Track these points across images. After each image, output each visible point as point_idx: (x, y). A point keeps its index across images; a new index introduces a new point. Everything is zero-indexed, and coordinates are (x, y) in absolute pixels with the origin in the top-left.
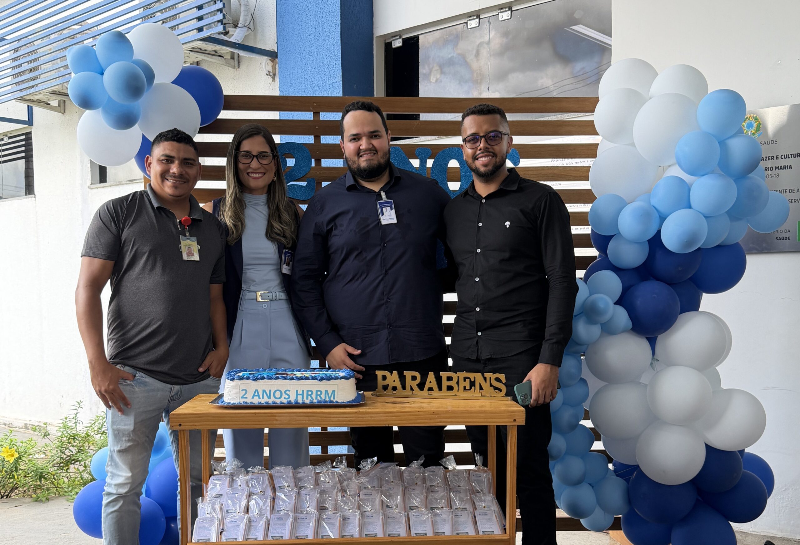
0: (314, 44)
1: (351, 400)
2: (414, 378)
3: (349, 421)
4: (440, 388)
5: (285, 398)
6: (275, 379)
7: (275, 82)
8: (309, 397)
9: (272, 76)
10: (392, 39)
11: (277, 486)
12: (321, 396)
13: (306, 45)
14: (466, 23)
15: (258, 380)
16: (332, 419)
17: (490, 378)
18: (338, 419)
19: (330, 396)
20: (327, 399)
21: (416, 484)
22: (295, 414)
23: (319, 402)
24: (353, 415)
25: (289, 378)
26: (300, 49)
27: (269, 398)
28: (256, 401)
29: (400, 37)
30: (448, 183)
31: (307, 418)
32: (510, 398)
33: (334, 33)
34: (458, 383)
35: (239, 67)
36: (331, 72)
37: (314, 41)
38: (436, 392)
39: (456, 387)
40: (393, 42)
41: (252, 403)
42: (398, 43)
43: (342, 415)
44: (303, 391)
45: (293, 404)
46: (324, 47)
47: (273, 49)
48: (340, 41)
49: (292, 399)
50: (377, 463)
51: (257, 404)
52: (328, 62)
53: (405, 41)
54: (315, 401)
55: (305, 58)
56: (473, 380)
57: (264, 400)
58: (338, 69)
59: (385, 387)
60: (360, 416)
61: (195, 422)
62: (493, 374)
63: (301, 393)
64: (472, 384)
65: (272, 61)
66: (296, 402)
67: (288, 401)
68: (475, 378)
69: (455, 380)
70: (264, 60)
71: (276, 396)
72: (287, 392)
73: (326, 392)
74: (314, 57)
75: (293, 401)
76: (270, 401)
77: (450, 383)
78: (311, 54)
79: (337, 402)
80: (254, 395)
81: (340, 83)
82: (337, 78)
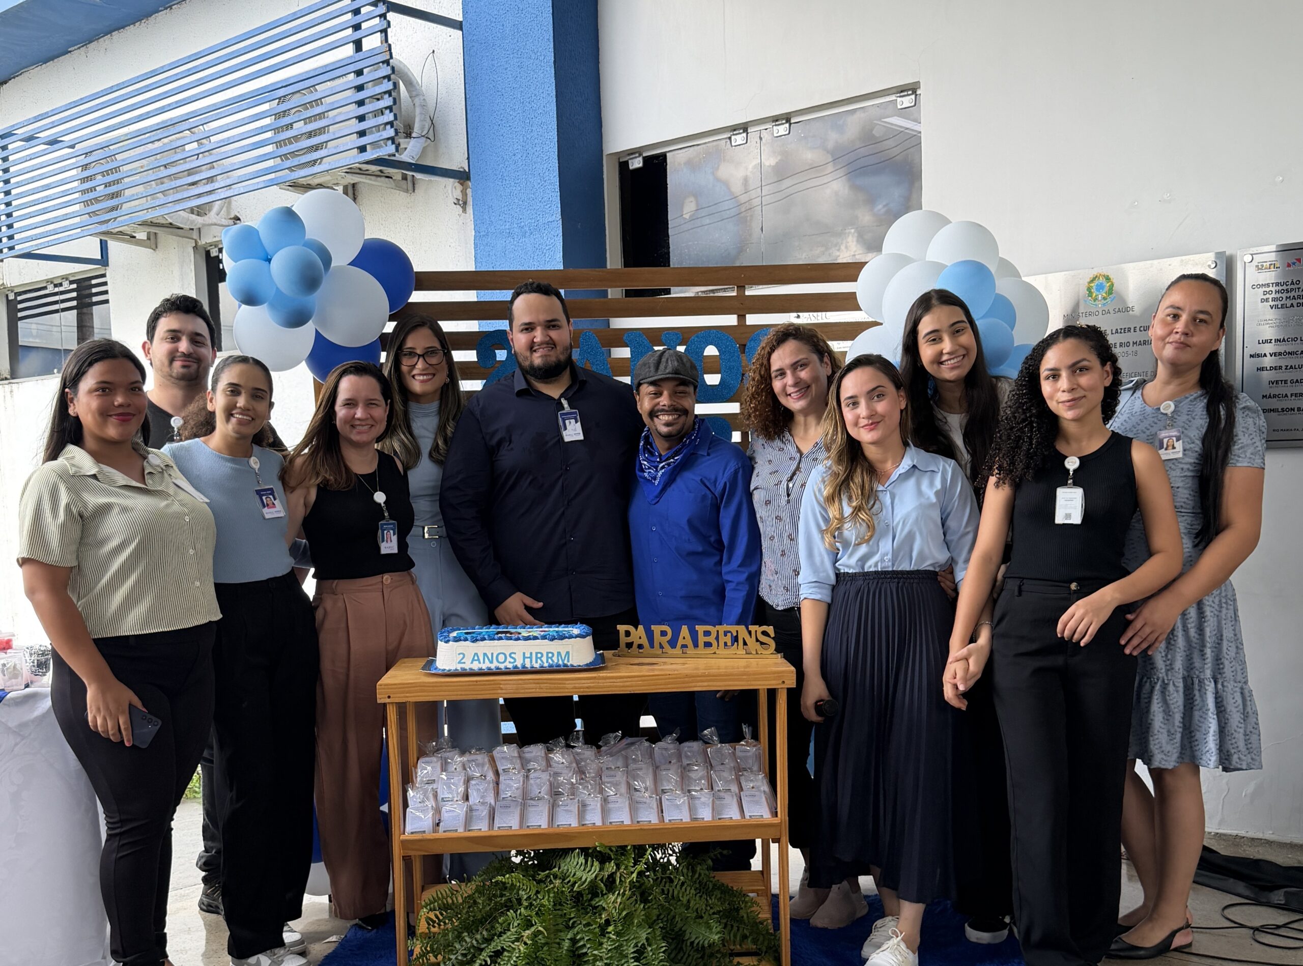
0: (521, 168)
1: (588, 662)
4: (696, 645)
5: (510, 662)
6: (497, 640)
7: (465, 213)
8: (539, 660)
9: (462, 205)
10: (628, 158)
11: (500, 769)
12: (553, 658)
14: (730, 138)
15: (477, 642)
18: (572, 685)
19: (563, 658)
20: (561, 662)
22: (523, 681)
23: (551, 666)
25: (513, 638)
26: (501, 174)
27: (491, 662)
28: (476, 666)
29: (640, 155)
33: (548, 154)
34: (717, 638)
35: (414, 192)
36: (547, 207)
38: (691, 650)
41: (471, 669)
42: (636, 163)
43: (579, 681)
44: (531, 654)
45: (520, 669)
46: (536, 172)
49: (519, 663)
51: (477, 671)
52: (542, 193)
53: (647, 160)
54: (546, 665)
55: (509, 186)
57: (484, 666)
58: (555, 202)
59: (629, 645)
60: (600, 681)
61: (407, 693)
62: (760, 626)
63: (529, 656)
64: (735, 639)
65: (461, 184)
66: (524, 667)
67: (514, 666)
69: (714, 635)
70: (450, 182)
71: (500, 660)
72: (513, 655)
73: (559, 653)
74: (522, 186)
75: (519, 666)
77: (708, 639)
79: (572, 665)
80: (473, 660)
81: (559, 222)
82: (555, 215)
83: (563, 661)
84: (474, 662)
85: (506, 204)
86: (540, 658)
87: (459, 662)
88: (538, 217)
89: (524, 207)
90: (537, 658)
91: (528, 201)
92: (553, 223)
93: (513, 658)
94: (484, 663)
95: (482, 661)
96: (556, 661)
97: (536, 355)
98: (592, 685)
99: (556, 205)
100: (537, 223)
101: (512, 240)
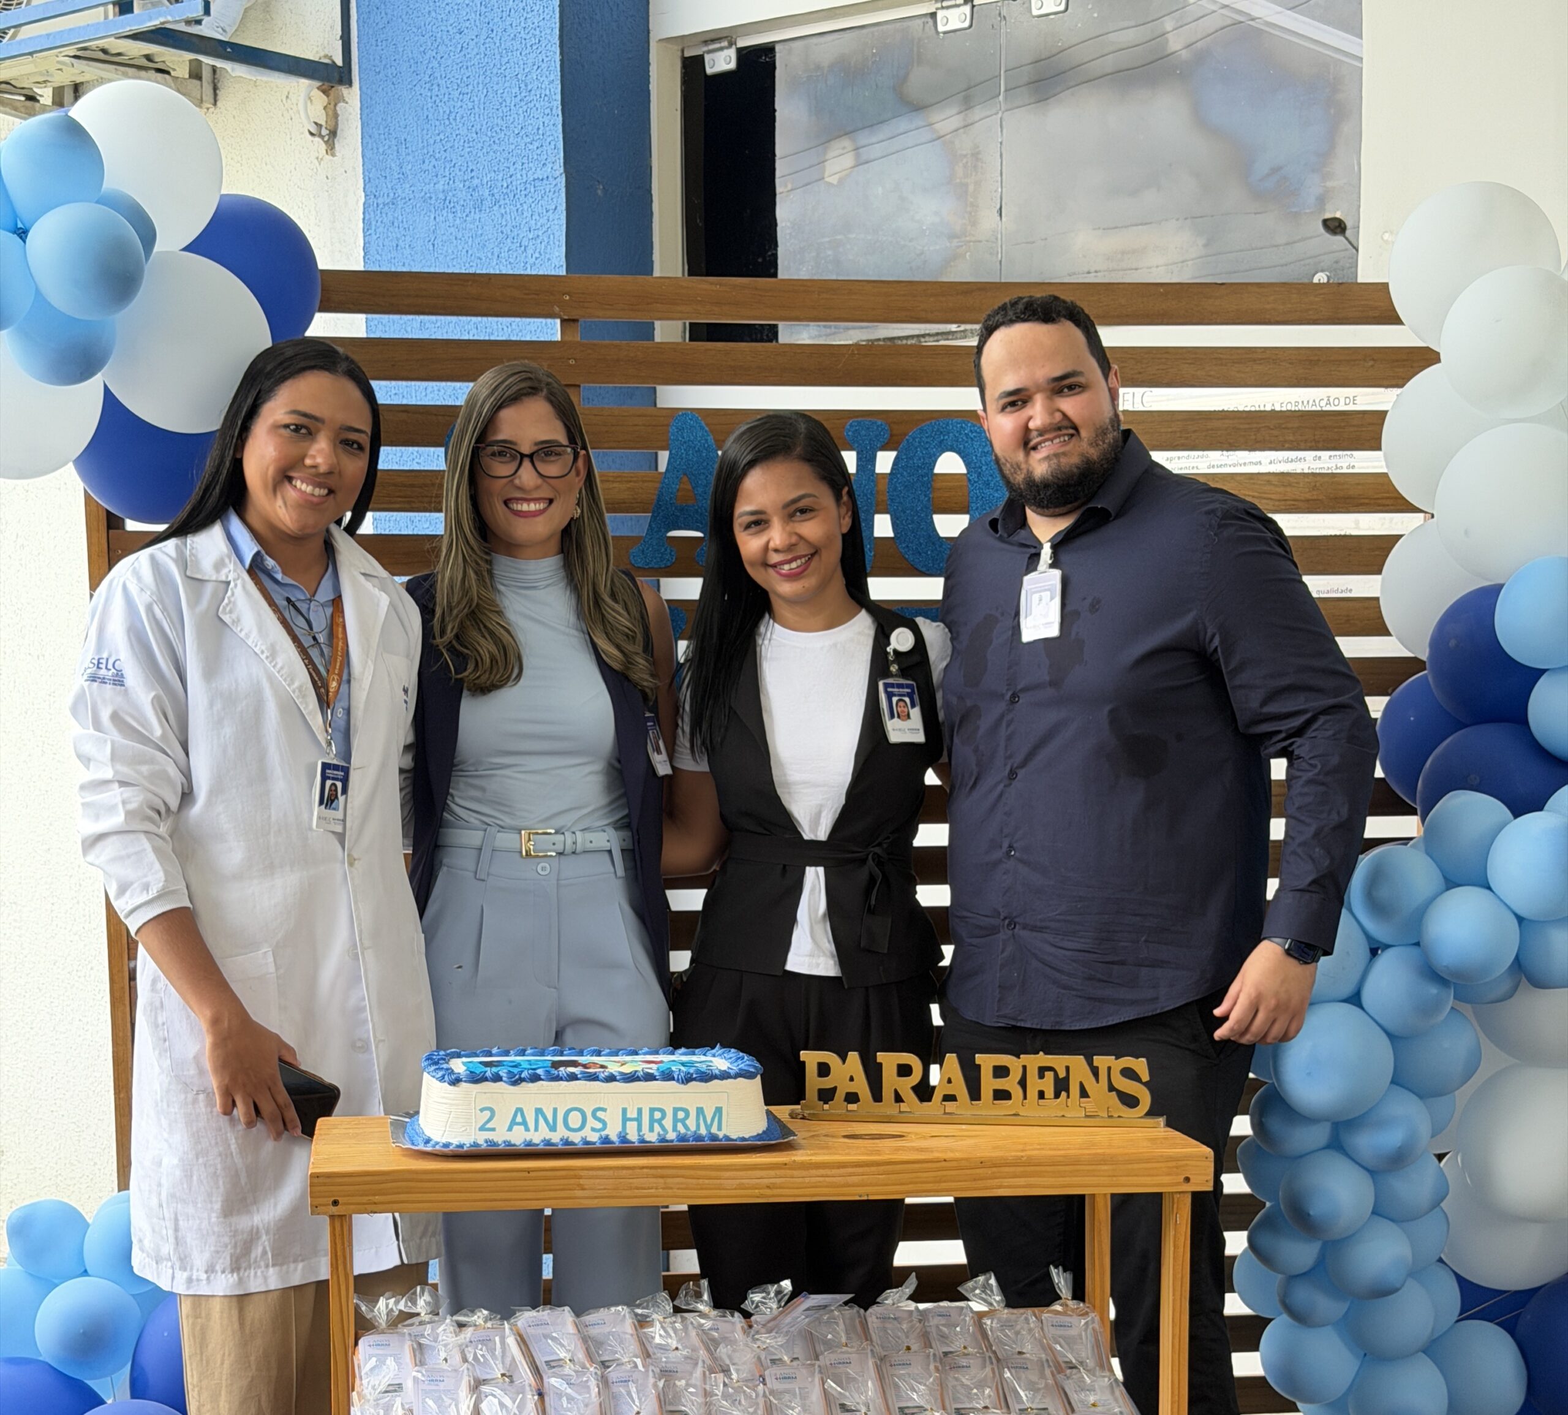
0: (475, 61)
1: (760, 1132)
2: (904, 1070)
3: (768, 1187)
4: (975, 1093)
5: (593, 1130)
6: (567, 1081)
7: (333, 155)
8: (656, 1125)
9: (326, 138)
10: (705, 49)
11: (541, 1360)
12: (688, 1122)
13: (449, 62)
14: (933, 15)
15: (524, 1084)
16: (722, 1181)
17: (1109, 1069)
18: (738, 1181)
19: (709, 1122)
20: (703, 1131)
21: (908, 1348)
22: (630, 1172)
23: (682, 1138)
24: (778, 1172)
25: (602, 1076)
26: (429, 72)
27: (553, 1128)
28: (518, 1138)
29: (731, 45)
30: (937, 518)
31: (661, 1180)
32: (1162, 1121)
33: (537, 32)
34: (1023, 1083)
35: (215, 103)
36: (531, 147)
37: (476, 50)
38: (963, 1105)
39: (1016, 1092)
40: (707, 58)
41: (508, 1144)
42: (722, 62)
43: (750, 1172)
44: (640, 1111)
45: (617, 1144)
46: (508, 70)
47: (326, 56)
48: (558, 57)
49: (613, 1132)
50: (794, 1295)
51: (522, 1147)
52: (521, 118)
53: (744, 55)
54: (671, 1136)
55: (446, 99)
56: (1062, 1074)
57: (538, 1136)
58: (551, 138)
59: (827, 1095)
60: (796, 1173)
61: (375, 1195)
62: (1117, 1059)
63: (635, 1115)
64: (1062, 1086)
65: (324, 92)
66: (623, 1139)
67: (601, 1137)
68: (1067, 1068)
69: (1016, 1075)
70: (302, 86)
71: (572, 1125)
72: (599, 1114)
73: (700, 1111)
74: (476, 99)
75: (614, 1137)
76: (555, 1138)
77: (1001, 1084)
78: (465, 90)
79: (727, 1138)
80: (513, 1123)
81: (559, 180)
82: (550, 165)
83: (708, 1127)
84: (515, 1128)
85: (438, 138)
86: (659, 1121)
87: (481, 1129)
88: (512, 169)
89: (480, 145)
90: (652, 1121)
91: (489, 133)
92: (545, 182)
93: (599, 1121)
94: (536, 1129)
95: (532, 1125)
96: (693, 1128)
97: (1036, 456)
98: (778, 1181)
99: (553, 143)
100: (509, 180)
101: (451, 216)
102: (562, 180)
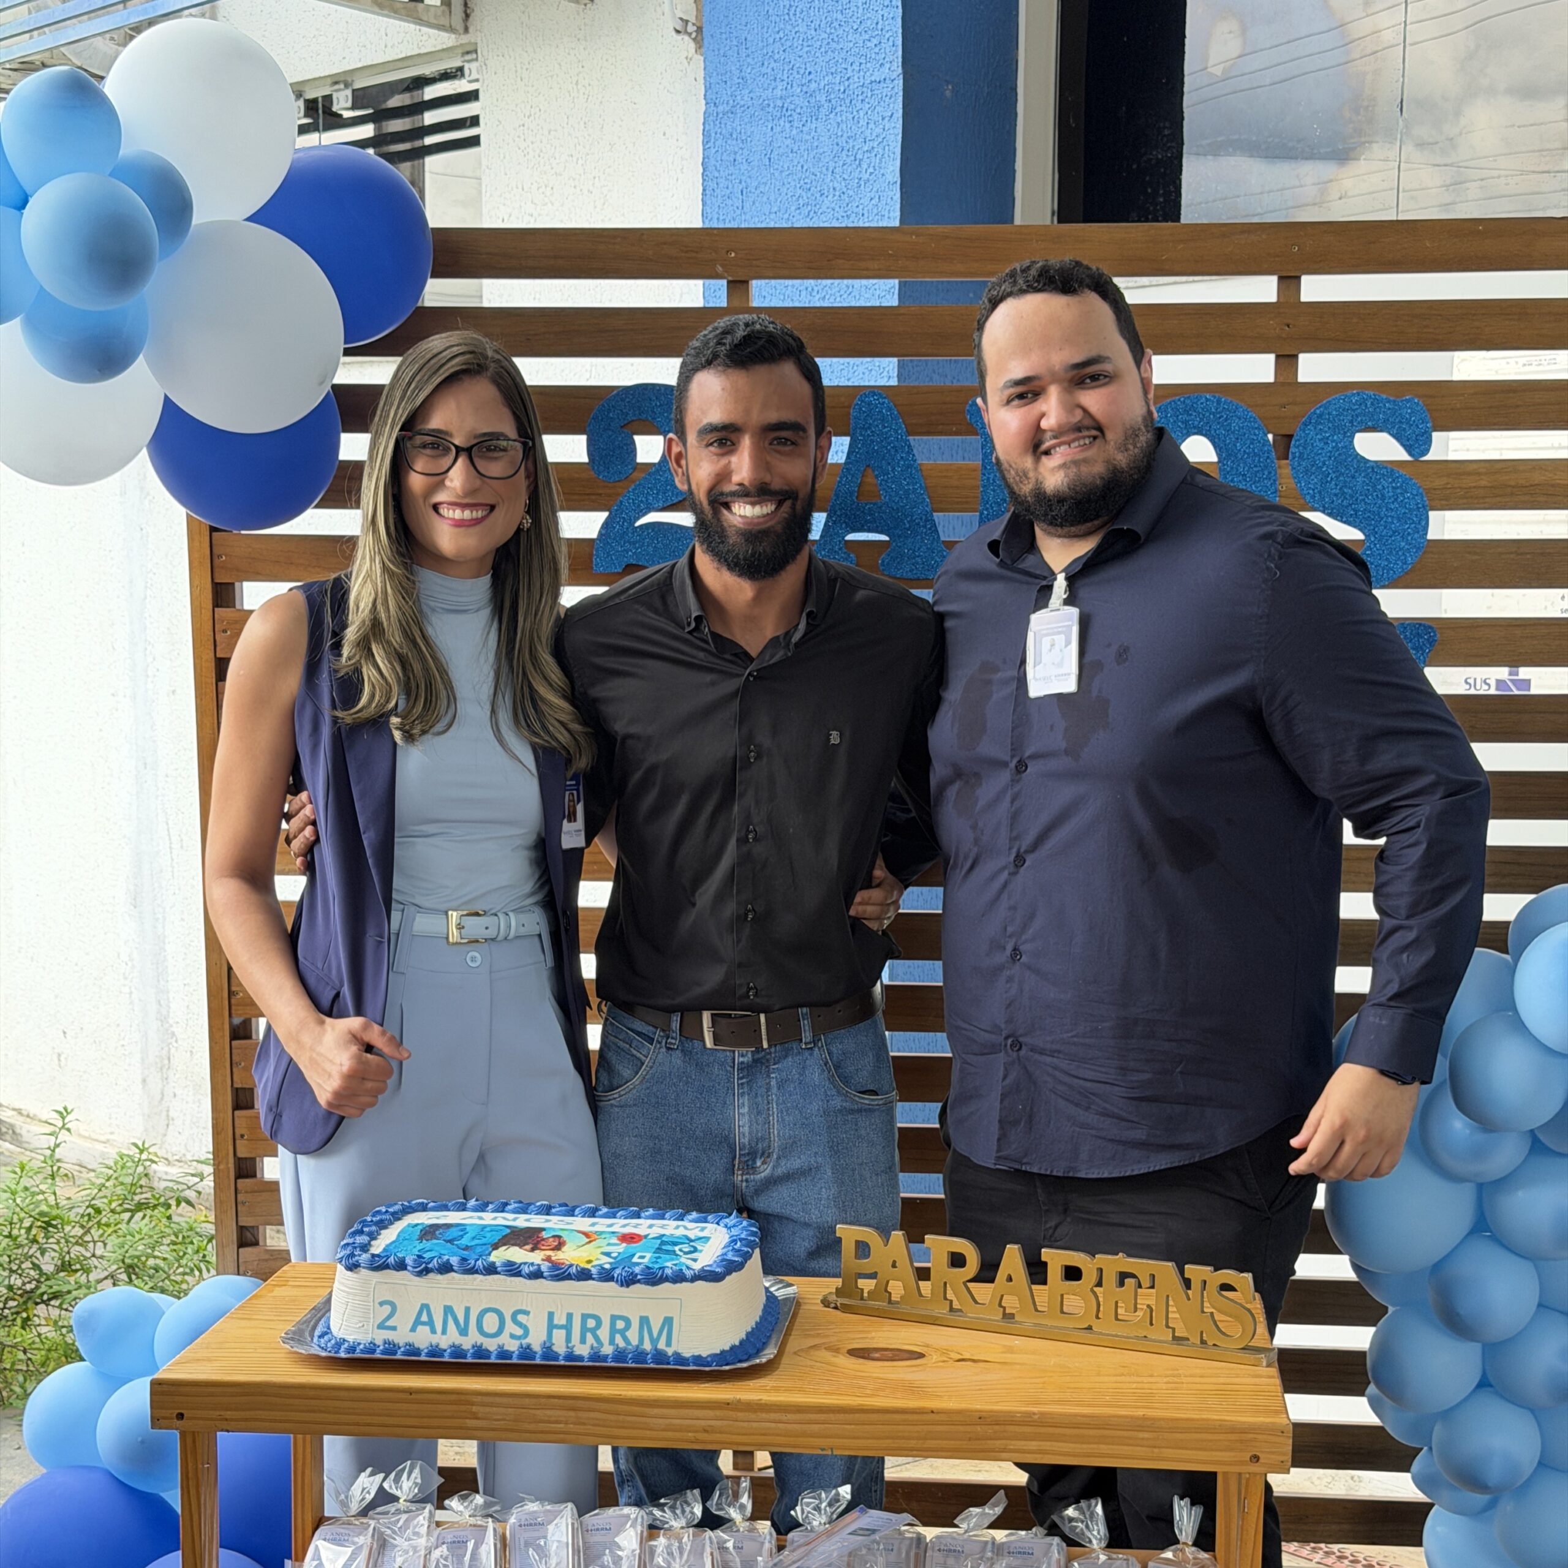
5: (513, 1338)
9: (694, 35)
12: (628, 1334)
17: (1204, 1281)
19: (655, 1335)
20: (647, 1346)
23: (620, 1355)
24: (718, 1413)
27: (464, 1332)
32: (1263, 1358)
36: (869, 44)
41: (411, 1347)
45: (539, 1358)
49: (536, 1340)
51: (426, 1354)
57: (446, 1341)
58: (890, 33)
61: (227, 1410)
62: (1216, 1270)
63: (563, 1322)
66: (547, 1353)
67: (521, 1349)
71: (486, 1329)
72: (521, 1317)
75: (537, 1347)
76: (467, 1343)
79: (678, 1359)
80: (417, 1322)
81: (896, 82)
82: (888, 66)
83: (654, 1341)
84: (420, 1328)
85: (778, 36)
86: (593, 1331)
87: (381, 1326)
88: (850, 69)
89: (819, 43)
90: (584, 1330)
91: (828, 30)
92: (882, 84)
93: (520, 1325)
94: (444, 1332)
95: (439, 1328)
96: (635, 1342)
99: (891, 39)
100: (846, 83)
101: (788, 125)
102: (900, 83)
